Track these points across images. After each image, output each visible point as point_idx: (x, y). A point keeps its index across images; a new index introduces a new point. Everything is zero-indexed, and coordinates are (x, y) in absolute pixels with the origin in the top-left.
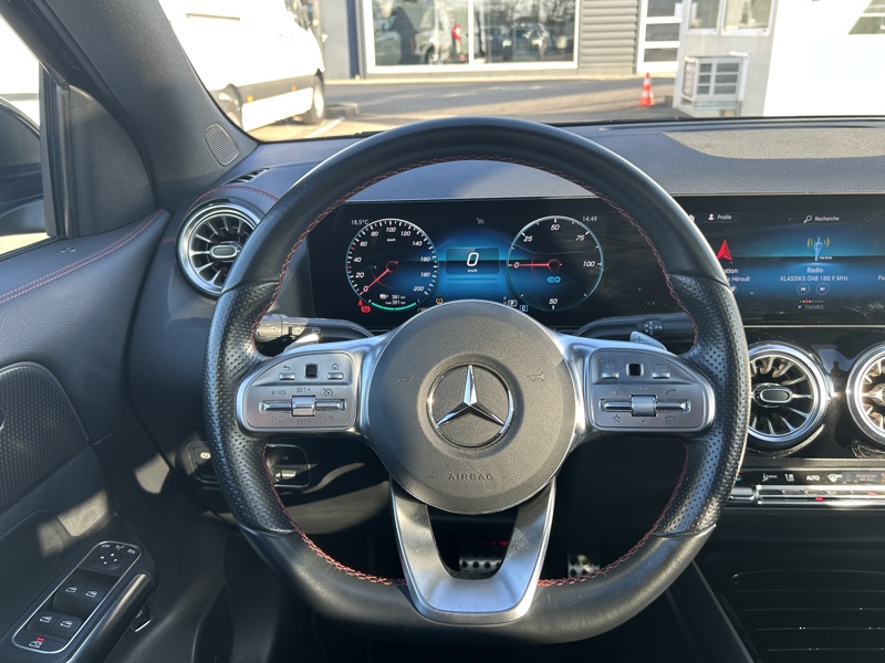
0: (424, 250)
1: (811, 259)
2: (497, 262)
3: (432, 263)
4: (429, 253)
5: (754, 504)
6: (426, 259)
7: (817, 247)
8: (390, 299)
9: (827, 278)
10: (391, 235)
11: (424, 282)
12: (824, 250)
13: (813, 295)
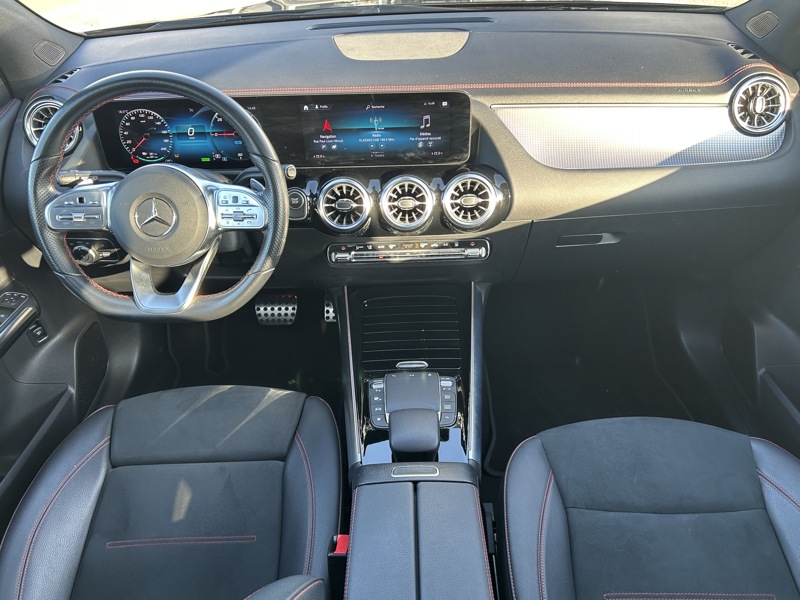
0: (162, 127)
1: (374, 129)
2: (204, 133)
3: (168, 134)
4: (166, 129)
5: (350, 262)
6: (165, 132)
7: (376, 122)
8: (148, 155)
9: (383, 140)
10: (142, 119)
11: (166, 145)
12: (379, 124)
13: (377, 149)
